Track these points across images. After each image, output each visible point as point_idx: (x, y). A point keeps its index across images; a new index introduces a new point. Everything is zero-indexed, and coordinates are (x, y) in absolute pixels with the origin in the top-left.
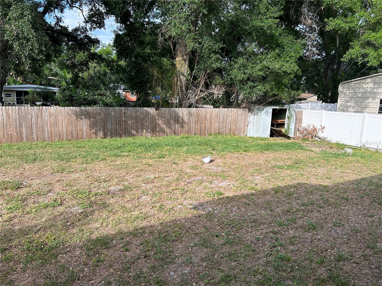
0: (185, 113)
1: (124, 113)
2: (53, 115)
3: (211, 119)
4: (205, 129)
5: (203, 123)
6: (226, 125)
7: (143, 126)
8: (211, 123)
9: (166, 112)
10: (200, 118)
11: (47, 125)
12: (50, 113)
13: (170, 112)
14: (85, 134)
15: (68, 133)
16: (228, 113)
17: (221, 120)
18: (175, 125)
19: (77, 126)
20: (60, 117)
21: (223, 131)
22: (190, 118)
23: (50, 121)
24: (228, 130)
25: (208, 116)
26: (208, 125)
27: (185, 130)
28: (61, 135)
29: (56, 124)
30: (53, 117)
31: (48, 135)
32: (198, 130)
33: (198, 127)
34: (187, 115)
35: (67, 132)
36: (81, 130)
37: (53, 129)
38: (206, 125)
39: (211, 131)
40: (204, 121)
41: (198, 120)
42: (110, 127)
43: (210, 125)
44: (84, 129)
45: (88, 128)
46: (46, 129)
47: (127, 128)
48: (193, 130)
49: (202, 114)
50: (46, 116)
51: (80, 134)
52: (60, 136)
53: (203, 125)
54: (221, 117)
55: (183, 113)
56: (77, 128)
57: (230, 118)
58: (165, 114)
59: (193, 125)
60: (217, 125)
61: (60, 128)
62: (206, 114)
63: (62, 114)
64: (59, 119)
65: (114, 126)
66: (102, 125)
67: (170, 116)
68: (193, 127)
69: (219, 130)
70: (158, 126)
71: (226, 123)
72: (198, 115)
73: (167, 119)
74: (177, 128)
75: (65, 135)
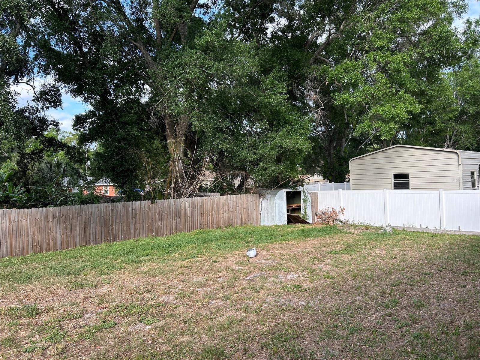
0: (187, 204)
1: (112, 210)
2: (14, 221)
3: (219, 209)
4: (212, 222)
5: (209, 215)
6: (236, 215)
7: (136, 225)
8: (219, 214)
9: (165, 205)
10: (205, 209)
11: (6, 236)
12: (9, 219)
13: (169, 205)
14: (59, 242)
15: (35, 244)
16: (237, 200)
17: (231, 209)
18: (176, 220)
19: (48, 233)
20: (24, 223)
21: (233, 223)
22: (194, 210)
23: (10, 229)
24: (239, 221)
25: (215, 206)
26: (215, 216)
27: (189, 225)
28: (26, 248)
29: (19, 233)
30: (14, 224)
31: (7, 248)
32: (204, 224)
33: (204, 220)
34: (190, 206)
35: (34, 242)
36: (54, 238)
37: (14, 240)
38: (214, 217)
39: (220, 224)
40: (211, 212)
41: (203, 212)
42: (94, 230)
43: (219, 216)
44: (58, 236)
45: (63, 235)
46: (4, 241)
47: (115, 229)
48: (199, 224)
49: (207, 204)
50: (5, 223)
51: (52, 244)
52: (24, 249)
53: (210, 217)
54: (230, 205)
55: (185, 205)
56: (48, 236)
57: (240, 207)
58: (164, 207)
59: (198, 218)
60: (226, 216)
61: (24, 238)
62: (213, 203)
63: (27, 219)
64: (22, 226)
65: (99, 229)
66: (83, 229)
67: (170, 209)
68: (198, 220)
69: (229, 221)
70: (155, 223)
71: (236, 212)
72: (203, 206)
73: (166, 214)
74: (179, 223)
75: (31, 247)
